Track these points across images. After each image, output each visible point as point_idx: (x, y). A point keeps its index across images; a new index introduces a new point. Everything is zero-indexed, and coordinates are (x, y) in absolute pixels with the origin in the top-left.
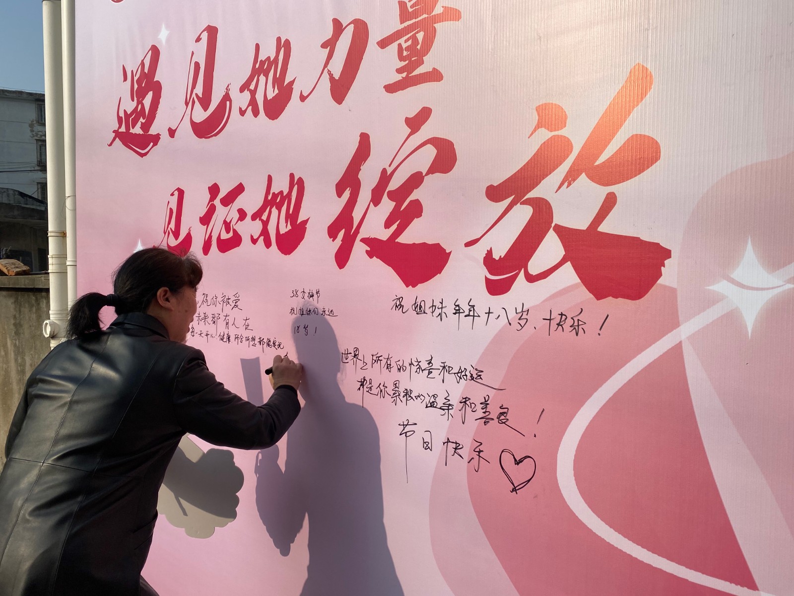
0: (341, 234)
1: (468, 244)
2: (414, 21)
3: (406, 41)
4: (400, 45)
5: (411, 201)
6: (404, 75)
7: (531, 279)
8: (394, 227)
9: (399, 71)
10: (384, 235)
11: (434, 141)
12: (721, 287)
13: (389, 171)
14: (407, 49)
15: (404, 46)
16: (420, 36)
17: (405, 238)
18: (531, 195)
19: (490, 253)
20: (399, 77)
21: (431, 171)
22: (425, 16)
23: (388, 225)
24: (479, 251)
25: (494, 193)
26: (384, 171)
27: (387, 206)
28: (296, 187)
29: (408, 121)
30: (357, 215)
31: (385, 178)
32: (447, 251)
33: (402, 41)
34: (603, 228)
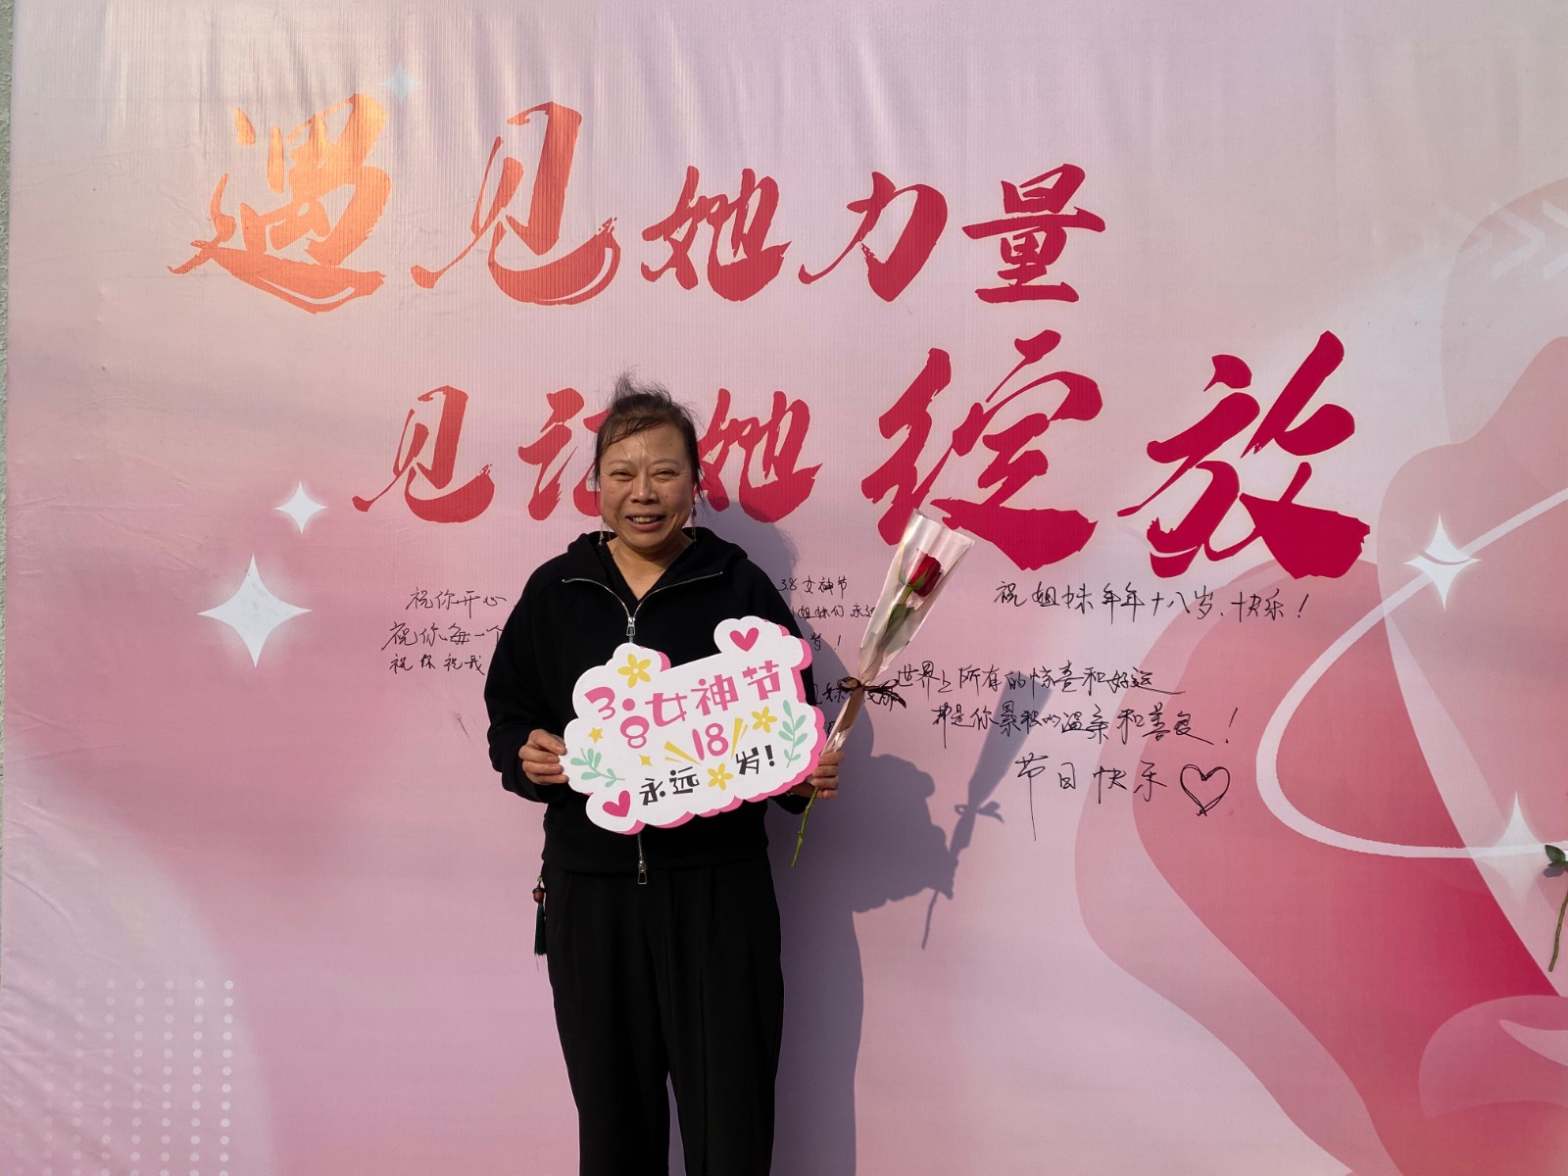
0: (892, 493)
1: (1123, 513)
2: (1029, 214)
3: (1016, 238)
4: (1004, 241)
5: (1027, 453)
6: (1014, 282)
7: (1214, 556)
8: (998, 485)
9: (1003, 274)
10: (980, 496)
11: (1064, 377)
12: (1418, 562)
13: (987, 407)
14: (1017, 248)
15: (1013, 243)
16: (1040, 237)
17: (1018, 501)
18: (1208, 458)
19: (1156, 525)
20: (1004, 283)
21: (1063, 413)
22: (1047, 212)
23: (985, 481)
24: (1141, 522)
25: (1160, 452)
26: (977, 408)
27: (982, 456)
28: (789, 416)
29: (1020, 345)
30: (924, 465)
31: (978, 418)
32: (1090, 521)
33: (1009, 236)
34: (1299, 500)
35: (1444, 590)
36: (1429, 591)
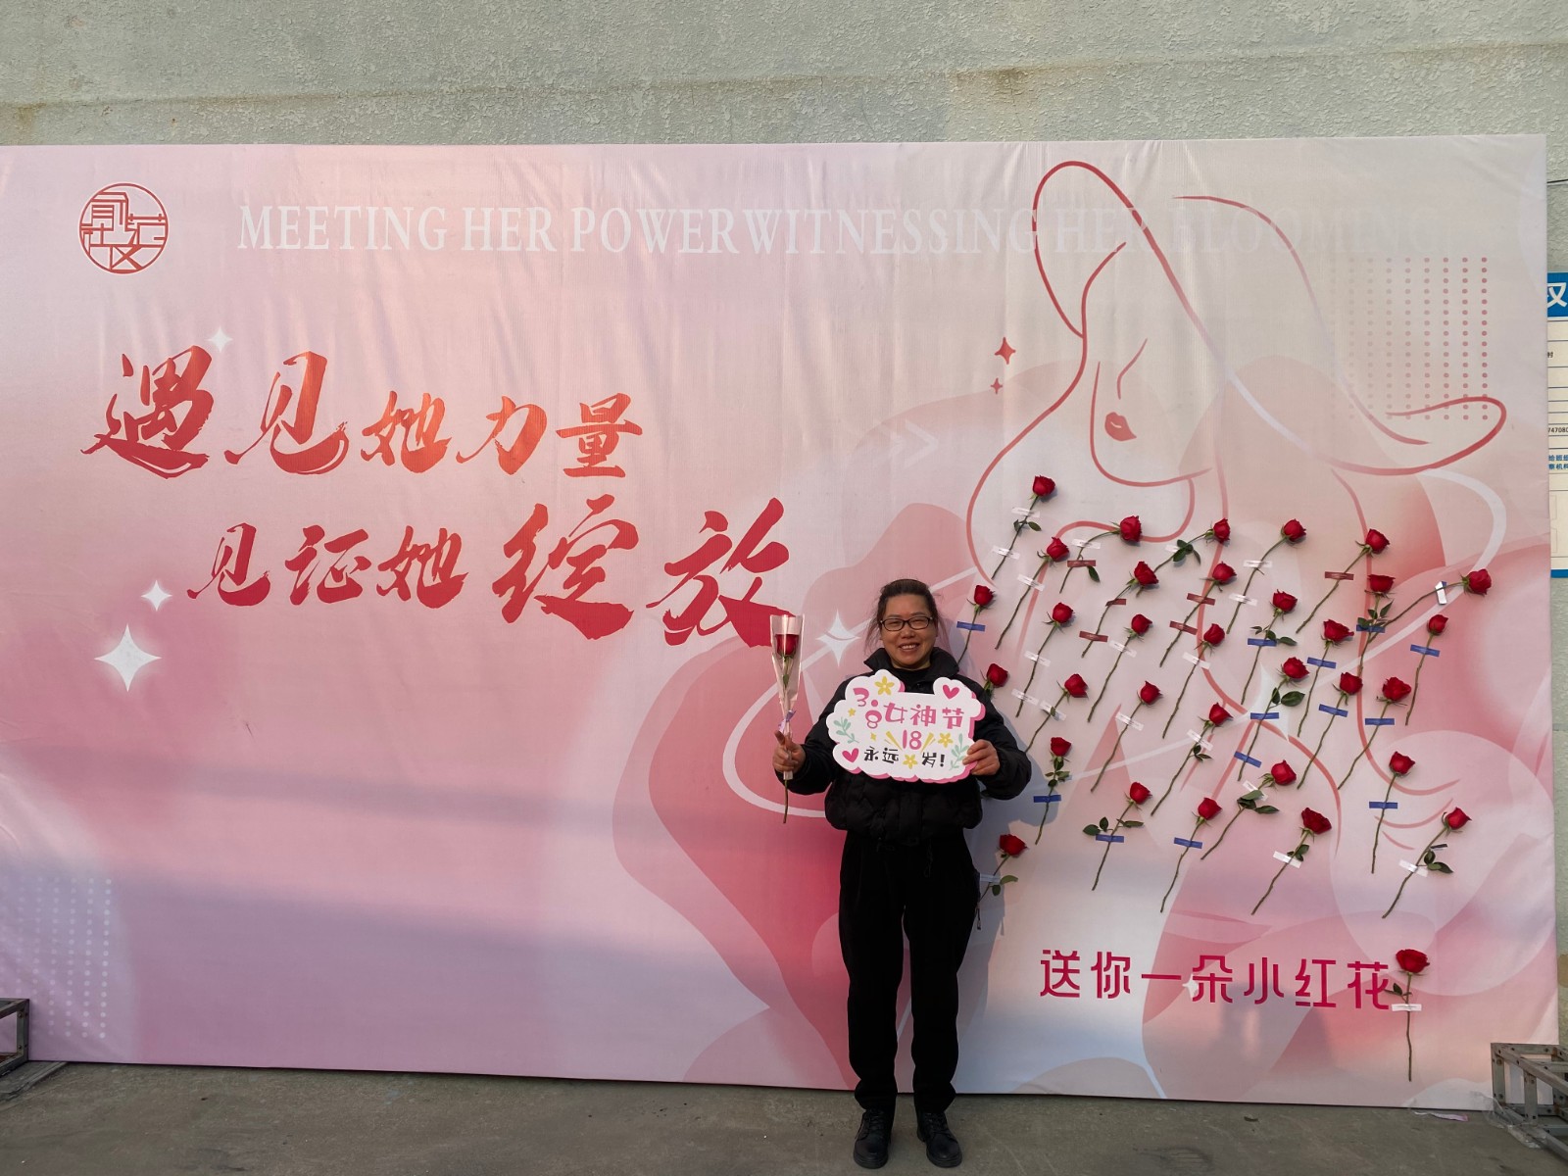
0: (511, 591)
1: (649, 606)
2: (596, 423)
3: (588, 438)
4: (581, 440)
5: (592, 568)
6: (586, 464)
7: (702, 633)
8: (575, 588)
9: (580, 460)
10: (564, 594)
11: (615, 522)
12: (824, 638)
13: (569, 540)
14: (589, 444)
15: (586, 441)
16: (603, 438)
17: (587, 598)
18: (700, 573)
19: (668, 613)
20: (581, 465)
21: (614, 545)
22: (607, 423)
23: (567, 585)
24: (659, 612)
25: (672, 569)
26: (563, 540)
27: (566, 570)
28: (448, 543)
29: (590, 502)
30: (530, 574)
31: (564, 546)
32: (630, 611)
33: (584, 436)
34: (754, 599)
35: (838, 657)
36: (829, 656)
